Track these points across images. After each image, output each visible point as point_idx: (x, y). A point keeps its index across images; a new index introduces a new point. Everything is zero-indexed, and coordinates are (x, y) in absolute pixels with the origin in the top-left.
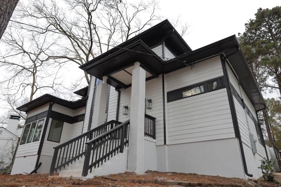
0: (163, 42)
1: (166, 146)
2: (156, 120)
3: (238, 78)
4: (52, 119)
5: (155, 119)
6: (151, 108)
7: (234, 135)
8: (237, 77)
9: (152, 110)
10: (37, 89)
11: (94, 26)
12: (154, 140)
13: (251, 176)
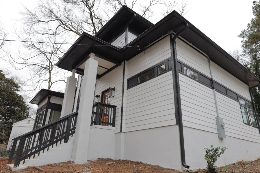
0: (126, 29)
1: (122, 133)
2: (116, 108)
3: (207, 56)
4: (51, 110)
5: (116, 106)
6: (114, 96)
7: (174, 122)
8: (205, 55)
9: (114, 98)
10: (52, 83)
11: (100, 20)
12: (114, 128)
13: (188, 167)
